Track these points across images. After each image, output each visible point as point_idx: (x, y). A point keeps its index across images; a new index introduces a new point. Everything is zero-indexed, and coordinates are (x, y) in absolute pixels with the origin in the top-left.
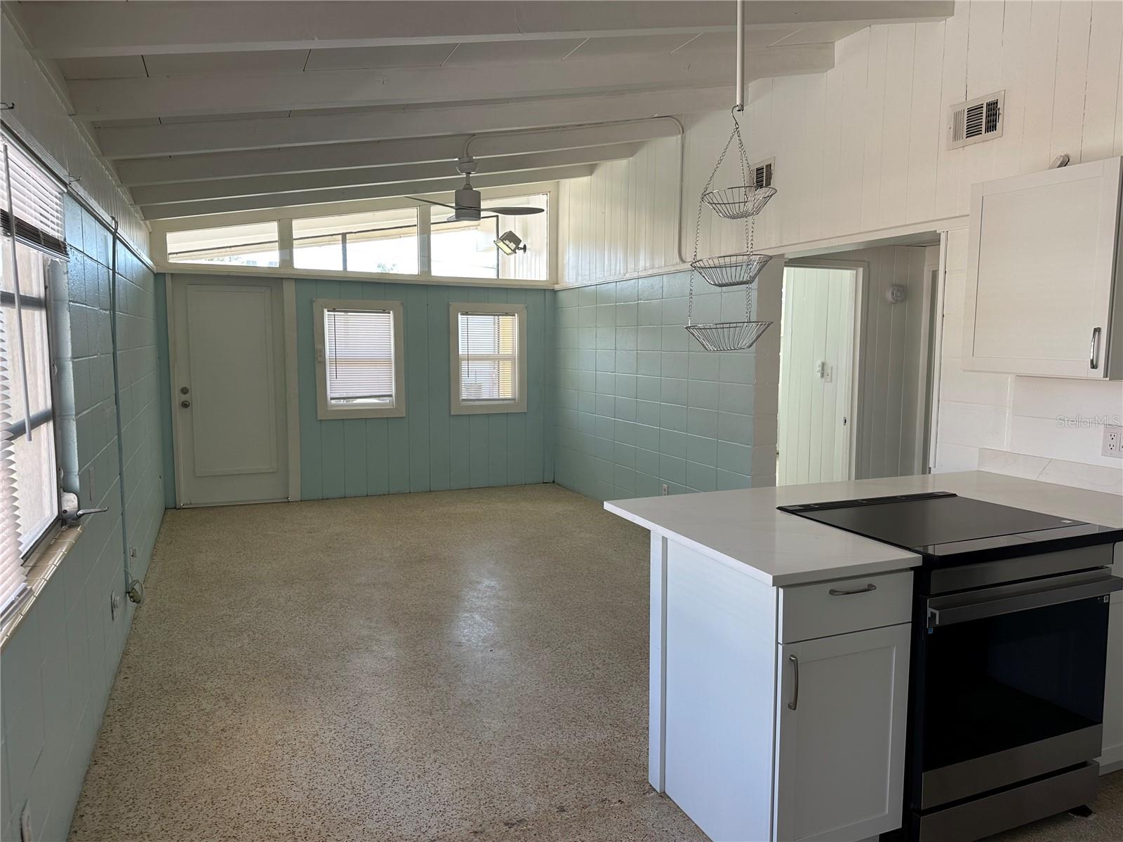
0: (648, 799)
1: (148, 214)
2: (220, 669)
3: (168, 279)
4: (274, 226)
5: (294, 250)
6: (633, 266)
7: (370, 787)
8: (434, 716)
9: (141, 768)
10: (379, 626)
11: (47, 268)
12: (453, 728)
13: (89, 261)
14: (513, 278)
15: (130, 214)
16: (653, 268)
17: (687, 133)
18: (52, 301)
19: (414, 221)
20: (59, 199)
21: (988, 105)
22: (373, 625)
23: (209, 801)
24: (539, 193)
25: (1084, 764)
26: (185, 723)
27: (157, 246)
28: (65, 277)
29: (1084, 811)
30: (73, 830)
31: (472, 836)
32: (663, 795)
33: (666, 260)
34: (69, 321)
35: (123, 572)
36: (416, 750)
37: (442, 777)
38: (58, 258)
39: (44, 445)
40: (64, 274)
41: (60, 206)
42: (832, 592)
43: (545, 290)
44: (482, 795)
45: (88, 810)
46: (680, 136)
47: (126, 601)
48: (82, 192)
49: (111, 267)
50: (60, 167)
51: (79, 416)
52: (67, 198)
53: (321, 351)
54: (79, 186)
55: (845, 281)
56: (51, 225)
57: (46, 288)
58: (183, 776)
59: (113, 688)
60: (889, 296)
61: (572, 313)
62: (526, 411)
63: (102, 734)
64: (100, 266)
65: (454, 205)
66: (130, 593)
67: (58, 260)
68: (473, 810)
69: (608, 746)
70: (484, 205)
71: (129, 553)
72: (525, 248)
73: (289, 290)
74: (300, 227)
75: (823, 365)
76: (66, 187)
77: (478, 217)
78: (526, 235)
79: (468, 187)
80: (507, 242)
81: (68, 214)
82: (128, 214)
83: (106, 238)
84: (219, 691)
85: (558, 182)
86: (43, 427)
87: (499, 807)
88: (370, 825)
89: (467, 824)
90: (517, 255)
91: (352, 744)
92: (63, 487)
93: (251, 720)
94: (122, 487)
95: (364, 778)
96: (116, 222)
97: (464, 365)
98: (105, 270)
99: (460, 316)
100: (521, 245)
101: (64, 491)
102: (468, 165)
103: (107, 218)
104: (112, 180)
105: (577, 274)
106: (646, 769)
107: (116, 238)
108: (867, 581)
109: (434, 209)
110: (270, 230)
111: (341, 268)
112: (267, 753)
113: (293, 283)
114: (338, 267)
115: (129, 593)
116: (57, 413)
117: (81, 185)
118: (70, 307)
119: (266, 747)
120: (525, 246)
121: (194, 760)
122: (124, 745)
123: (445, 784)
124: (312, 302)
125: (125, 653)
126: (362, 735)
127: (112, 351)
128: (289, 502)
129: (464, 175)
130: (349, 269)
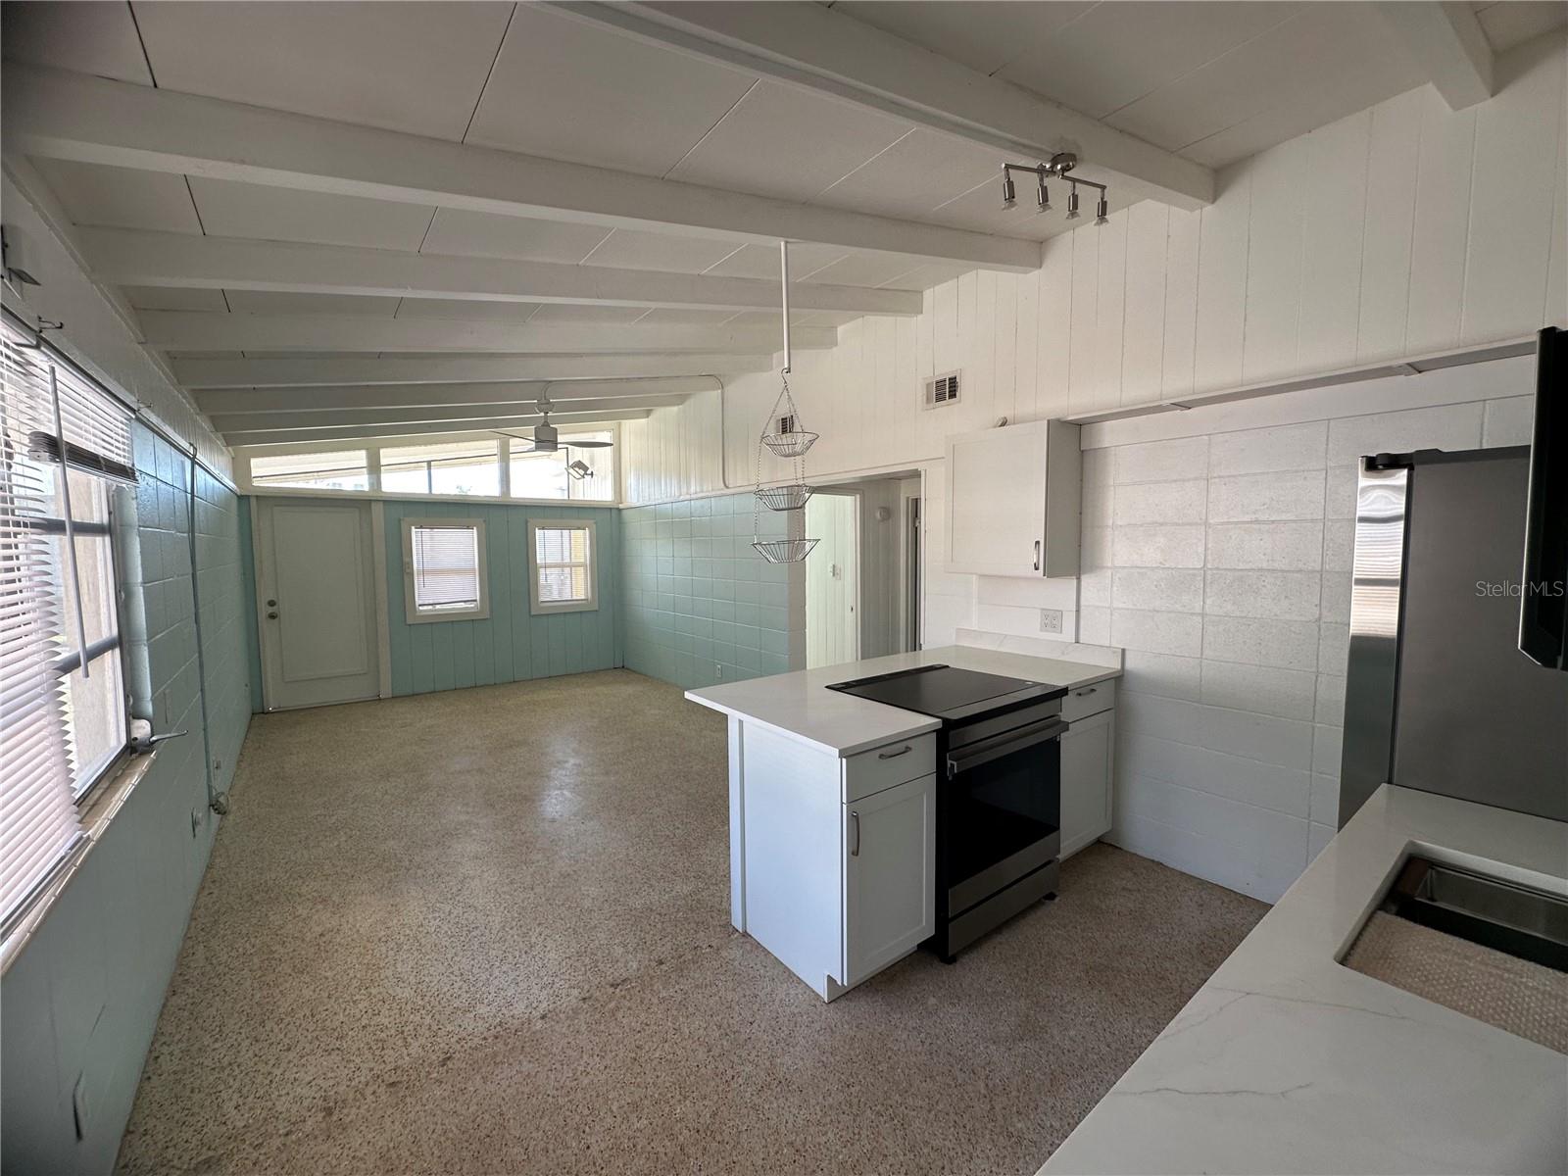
0: (732, 940)
1: (229, 441)
2: (315, 872)
3: (253, 502)
4: (363, 453)
5: (382, 475)
6: (685, 490)
7: (478, 971)
8: (536, 890)
9: (229, 990)
10: (476, 809)
11: (110, 495)
12: (554, 900)
13: (163, 486)
14: (581, 498)
15: (210, 440)
16: (702, 492)
17: (726, 389)
18: (118, 527)
19: (494, 451)
20: (126, 425)
21: (950, 379)
22: (470, 810)
23: (308, 1014)
24: (603, 431)
25: (1049, 862)
26: (279, 932)
27: (241, 471)
28: (134, 502)
29: (1051, 897)
30: (146, 1076)
31: (581, 1003)
32: (745, 934)
33: (713, 486)
34: (139, 547)
35: (206, 786)
36: (521, 926)
37: (548, 949)
38: (125, 483)
39: (109, 673)
40: (133, 499)
41: (127, 432)
42: (881, 756)
43: (611, 509)
44: (587, 961)
45: (165, 1050)
46: (720, 391)
47: (209, 815)
48: (154, 419)
49: (189, 491)
50: (127, 393)
51: (152, 640)
52: (135, 424)
53: (409, 564)
54: (149, 412)
55: (848, 504)
56: (116, 450)
57: (110, 513)
58: (278, 991)
59: (195, 908)
60: (878, 515)
61: (635, 527)
62: (596, 608)
63: (183, 959)
64: (176, 491)
65: (533, 438)
66: (215, 806)
67: (124, 485)
68: (580, 977)
69: (694, 897)
70: (560, 438)
71: (213, 766)
72: (592, 474)
73: (378, 510)
74: (387, 456)
75: (834, 566)
76: (135, 413)
77: (555, 449)
78: (592, 463)
79: (546, 424)
80: (577, 469)
81: (137, 441)
82: (206, 439)
83: (183, 463)
84: (315, 894)
85: (620, 422)
86: (108, 655)
87: (604, 969)
88: (482, 1010)
89: (575, 992)
90: (585, 479)
91: (457, 930)
92: (133, 714)
93: (351, 920)
94: (203, 703)
95: (472, 962)
96: (195, 449)
97: (542, 571)
98: (183, 494)
99: (537, 530)
100: (589, 472)
101: (134, 718)
102: (546, 406)
103: (184, 444)
104: (190, 407)
105: (638, 496)
106: (728, 913)
107: (194, 462)
108: (905, 744)
109: (513, 441)
110: (359, 458)
111: (427, 491)
112: (370, 952)
113: (381, 504)
114: (424, 490)
115: (213, 806)
116: (125, 639)
117: (153, 412)
118: (140, 534)
119: (369, 945)
120: (592, 472)
121: (289, 971)
122: (209, 968)
123: (552, 955)
124: (400, 521)
125: (210, 867)
126: (467, 919)
127: (190, 570)
128: (380, 699)
129: (542, 414)
130: (433, 492)
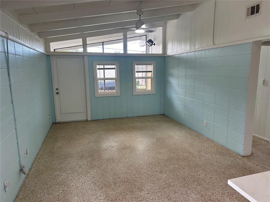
3: (51, 56)
4: (81, 40)
5: (87, 47)
16: (201, 48)
19: (122, 37)
27: (47, 47)
43: (161, 56)
47: (20, 174)
53: (95, 77)
62: (155, 93)
72: (154, 44)
73: (86, 58)
78: (155, 40)
79: (140, 21)
80: (149, 43)
85: (166, 22)
90: (152, 46)
94: (17, 134)
97: (137, 80)
99: (135, 65)
100: (153, 43)
102: (140, 12)
105: (172, 51)
107: (7, 39)
109: (128, 33)
110: (79, 42)
113: (87, 56)
114: (101, 52)
115: (22, 170)
120: (155, 43)
124: (93, 62)
128: (88, 121)
130: (104, 52)
